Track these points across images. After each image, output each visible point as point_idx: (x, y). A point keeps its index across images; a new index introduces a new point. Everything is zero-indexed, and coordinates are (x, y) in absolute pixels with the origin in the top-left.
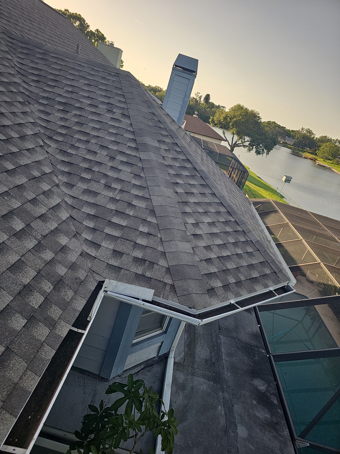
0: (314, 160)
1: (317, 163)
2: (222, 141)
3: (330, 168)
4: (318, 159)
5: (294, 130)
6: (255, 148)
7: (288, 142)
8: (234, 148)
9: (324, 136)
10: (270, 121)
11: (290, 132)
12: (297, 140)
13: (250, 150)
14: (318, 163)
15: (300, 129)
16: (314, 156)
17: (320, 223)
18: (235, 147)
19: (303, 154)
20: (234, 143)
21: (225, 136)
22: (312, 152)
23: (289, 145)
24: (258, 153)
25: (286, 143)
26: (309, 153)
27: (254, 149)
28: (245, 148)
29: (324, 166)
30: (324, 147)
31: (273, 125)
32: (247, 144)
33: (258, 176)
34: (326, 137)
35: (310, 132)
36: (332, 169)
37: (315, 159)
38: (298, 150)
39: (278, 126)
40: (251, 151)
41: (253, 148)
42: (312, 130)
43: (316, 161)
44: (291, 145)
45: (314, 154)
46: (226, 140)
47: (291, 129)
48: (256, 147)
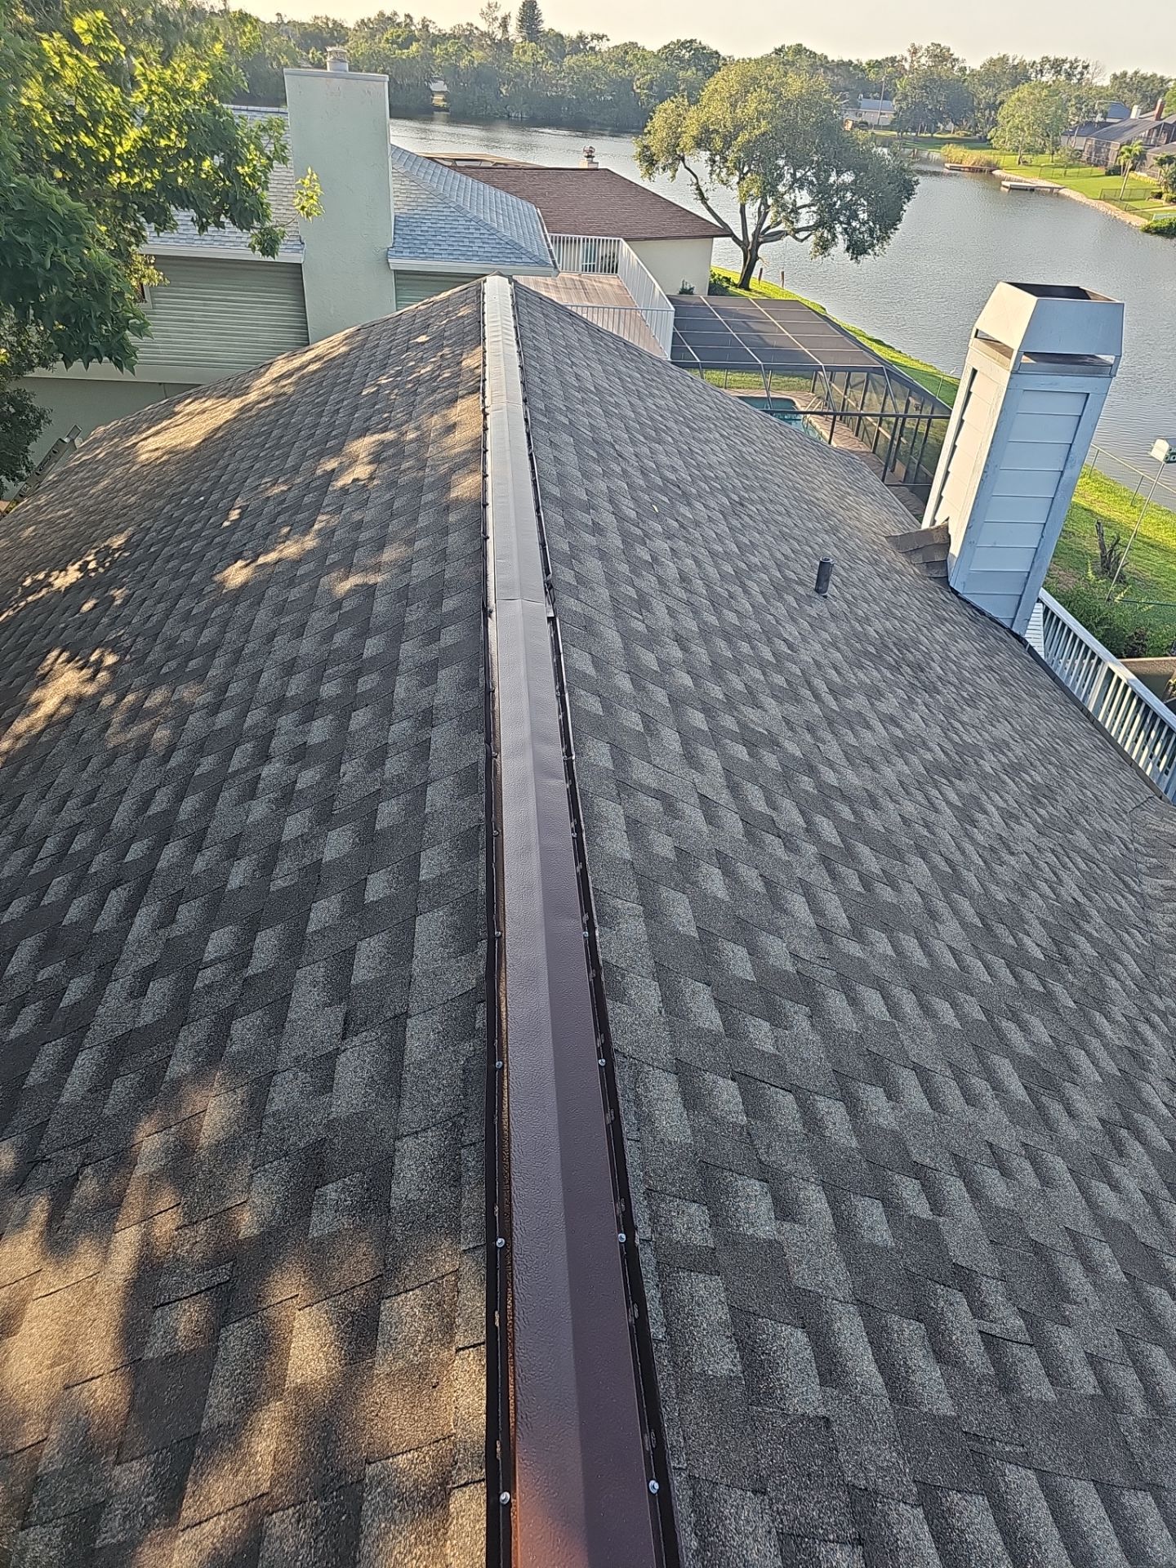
0: (985, 171)
1: (1004, 183)
3: (1051, 189)
4: (1001, 161)
5: (875, 59)
6: (842, 233)
7: (871, 117)
9: (995, 57)
10: (783, 46)
11: (863, 70)
12: (904, 105)
13: (824, 245)
14: (1007, 183)
15: (907, 55)
16: (984, 155)
18: (759, 244)
19: (935, 155)
20: (751, 230)
22: (966, 135)
23: (879, 129)
24: (857, 248)
25: (866, 123)
26: (958, 142)
27: (840, 237)
28: (802, 241)
29: (1032, 190)
30: (1015, 109)
31: (805, 63)
34: (1003, 59)
35: (941, 56)
36: (1061, 192)
37: (989, 163)
38: (916, 140)
39: (822, 65)
40: (833, 251)
41: (834, 237)
42: (947, 45)
43: (996, 172)
44: (885, 128)
45: (975, 141)
47: (864, 60)
48: (844, 229)
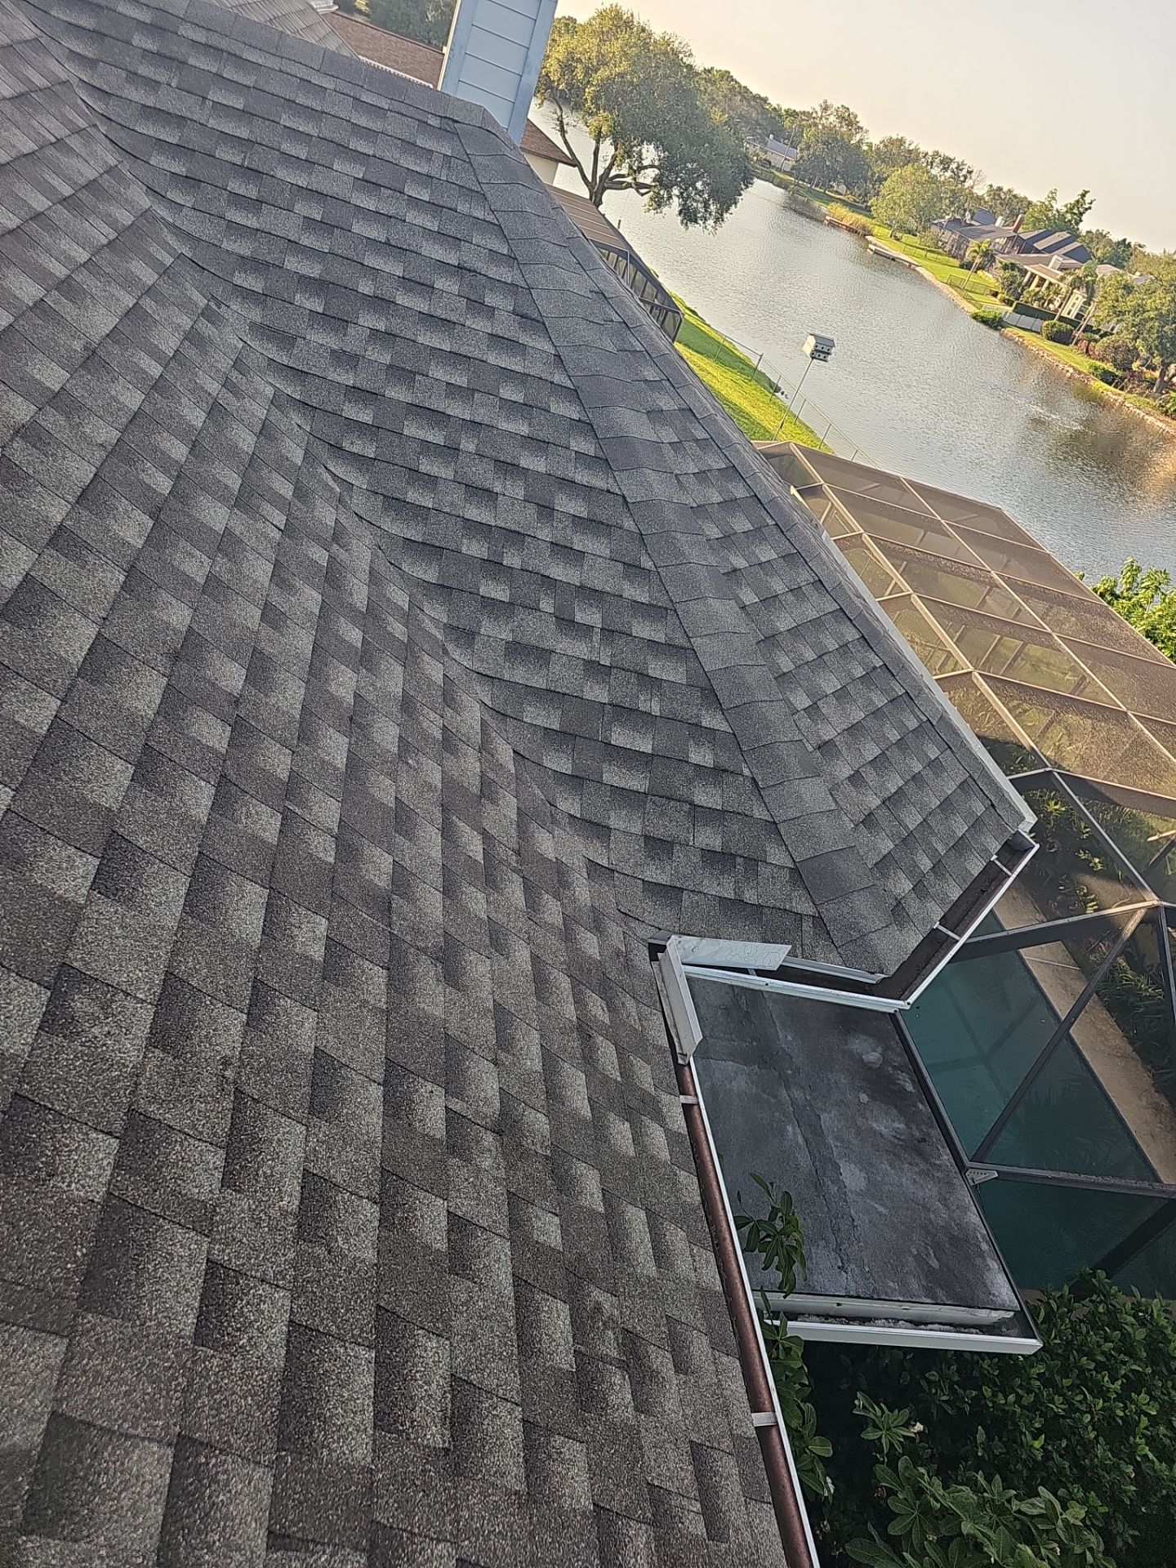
0: (860, 233)
1: (870, 246)
2: (560, 164)
3: (911, 264)
4: (876, 230)
5: (793, 109)
6: (678, 196)
7: (777, 160)
8: (602, 194)
9: (894, 137)
10: (712, 68)
11: (780, 116)
12: (805, 153)
13: (659, 203)
14: (873, 248)
15: (818, 109)
16: (862, 219)
17: (942, 521)
18: (604, 189)
19: (824, 209)
20: (600, 172)
21: (566, 142)
22: (855, 201)
23: (779, 170)
24: (689, 216)
25: (770, 163)
26: (845, 203)
27: (675, 199)
28: (643, 195)
29: (893, 260)
30: (897, 185)
31: (724, 85)
32: (648, 176)
33: (688, 306)
34: (901, 141)
35: (849, 120)
36: (917, 269)
37: (864, 228)
38: (810, 190)
39: (740, 93)
40: (665, 209)
41: (670, 197)
42: (856, 112)
43: (869, 238)
44: (785, 172)
45: (861, 208)
46: (574, 162)
47: (784, 107)
48: (682, 193)
